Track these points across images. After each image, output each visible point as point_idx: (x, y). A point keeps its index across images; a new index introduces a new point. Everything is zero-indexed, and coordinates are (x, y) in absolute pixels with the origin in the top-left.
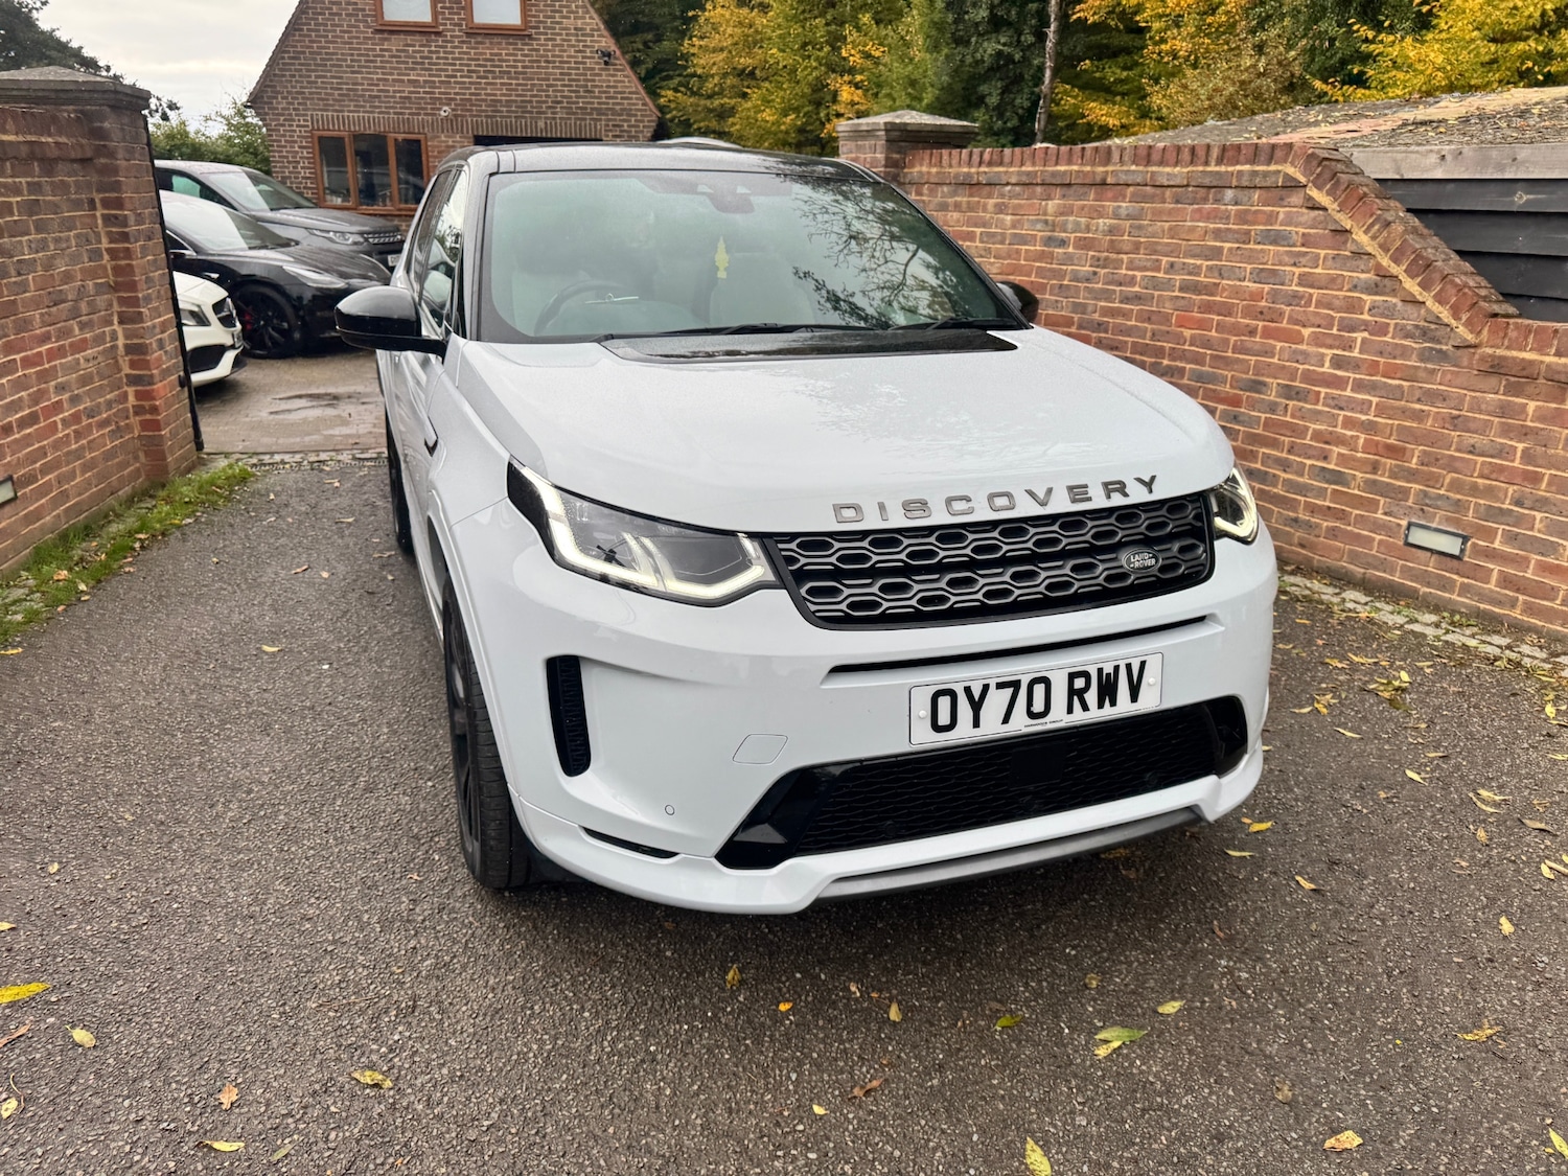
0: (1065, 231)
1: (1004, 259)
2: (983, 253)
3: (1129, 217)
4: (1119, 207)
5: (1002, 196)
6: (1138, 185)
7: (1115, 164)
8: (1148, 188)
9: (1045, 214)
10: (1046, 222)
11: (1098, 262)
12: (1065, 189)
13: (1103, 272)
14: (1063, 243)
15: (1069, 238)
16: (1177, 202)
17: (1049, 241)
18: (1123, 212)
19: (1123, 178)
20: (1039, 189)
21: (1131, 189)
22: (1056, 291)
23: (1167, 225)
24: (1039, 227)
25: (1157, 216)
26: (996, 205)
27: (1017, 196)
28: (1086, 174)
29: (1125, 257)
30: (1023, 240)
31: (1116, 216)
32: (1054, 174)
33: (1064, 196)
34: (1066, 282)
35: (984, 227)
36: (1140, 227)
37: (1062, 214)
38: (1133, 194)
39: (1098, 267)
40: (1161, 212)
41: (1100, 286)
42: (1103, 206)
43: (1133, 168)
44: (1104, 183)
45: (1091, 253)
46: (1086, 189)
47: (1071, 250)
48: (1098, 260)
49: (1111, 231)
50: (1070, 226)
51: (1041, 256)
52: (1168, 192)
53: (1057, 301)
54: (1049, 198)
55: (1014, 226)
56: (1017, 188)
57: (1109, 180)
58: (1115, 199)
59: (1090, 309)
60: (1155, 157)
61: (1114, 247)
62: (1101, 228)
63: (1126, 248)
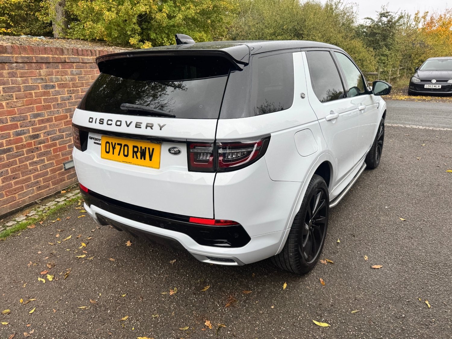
0: (53, 82)
1: (23, 98)
2: (8, 98)
3: (77, 74)
4: (72, 71)
5: (12, 68)
6: (78, 63)
7: (66, 55)
8: (80, 64)
9: (40, 75)
10: (42, 79)
11: (70, 92)
12: (47, 64)
13: (73, 95)
14: (53, 87)
15: (55, 84)
16: (91, 68)
17: (46, 87)
18: (75, 73)
19: (72, 60)
20: (33, 65)
21: (75, 64)
22: (56, 106)
23: (90, 76)
24: (39, 81)
25: (87, 73)
26: (9, 73)
27: (22, 68)
28: (57, 58)
29: (79, 88)
30: (32, 88)
31: (72, 74)
32: (41, 58)
33: (48, 67)
34: (59, 102)
35: (4, 85)
36: (82, 77)
37: (49, 75)
38: (76, 66)
39: (71, 94)
40: (87, 71)
41: (74, 100)
42: (66, 71)
43: (74, 56)
44: (65, 62)
45: (66, 89)
46: (57, 64)
47: (57, 89)
48: (70, 91)
49: (72, 80)
50: (54, 80)
51: (45, 94)
52: (88, 65)
53: (58, 111)
54: (41, 68)
55: (24, 83)
56: (21, 65)
57: (67, 61)
58: (70, 68)
59: (73, 110)
60: (80, 53)
61: (74, 85)
62: (68, 79)
63: (79, 85)
